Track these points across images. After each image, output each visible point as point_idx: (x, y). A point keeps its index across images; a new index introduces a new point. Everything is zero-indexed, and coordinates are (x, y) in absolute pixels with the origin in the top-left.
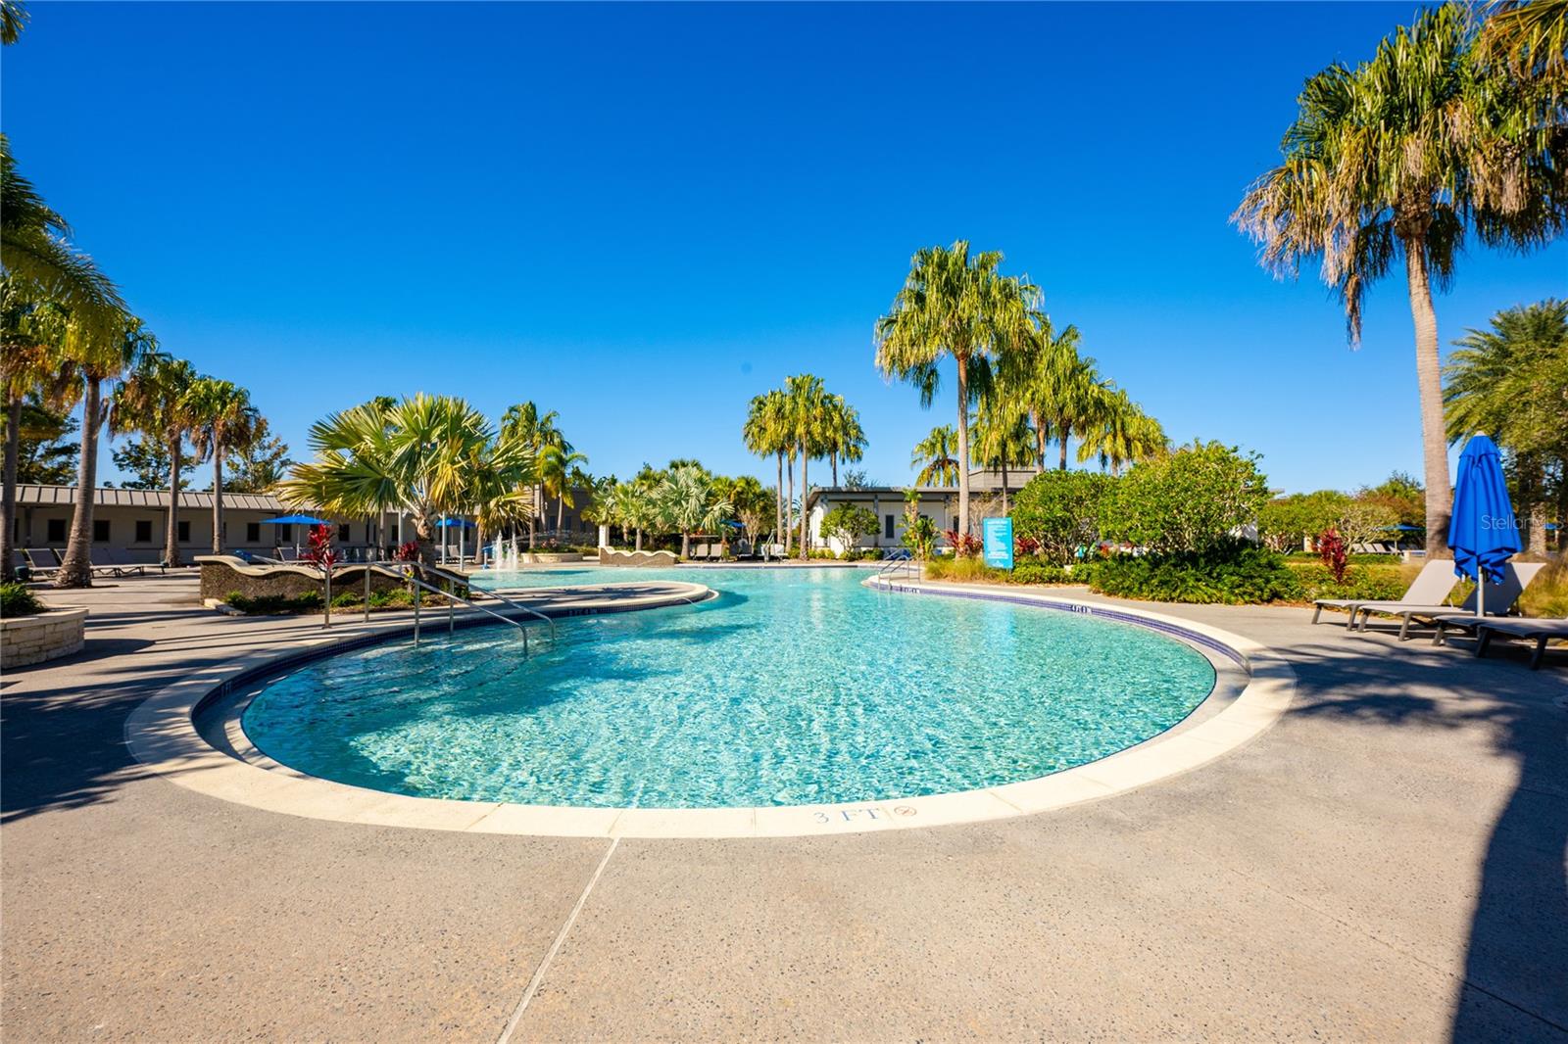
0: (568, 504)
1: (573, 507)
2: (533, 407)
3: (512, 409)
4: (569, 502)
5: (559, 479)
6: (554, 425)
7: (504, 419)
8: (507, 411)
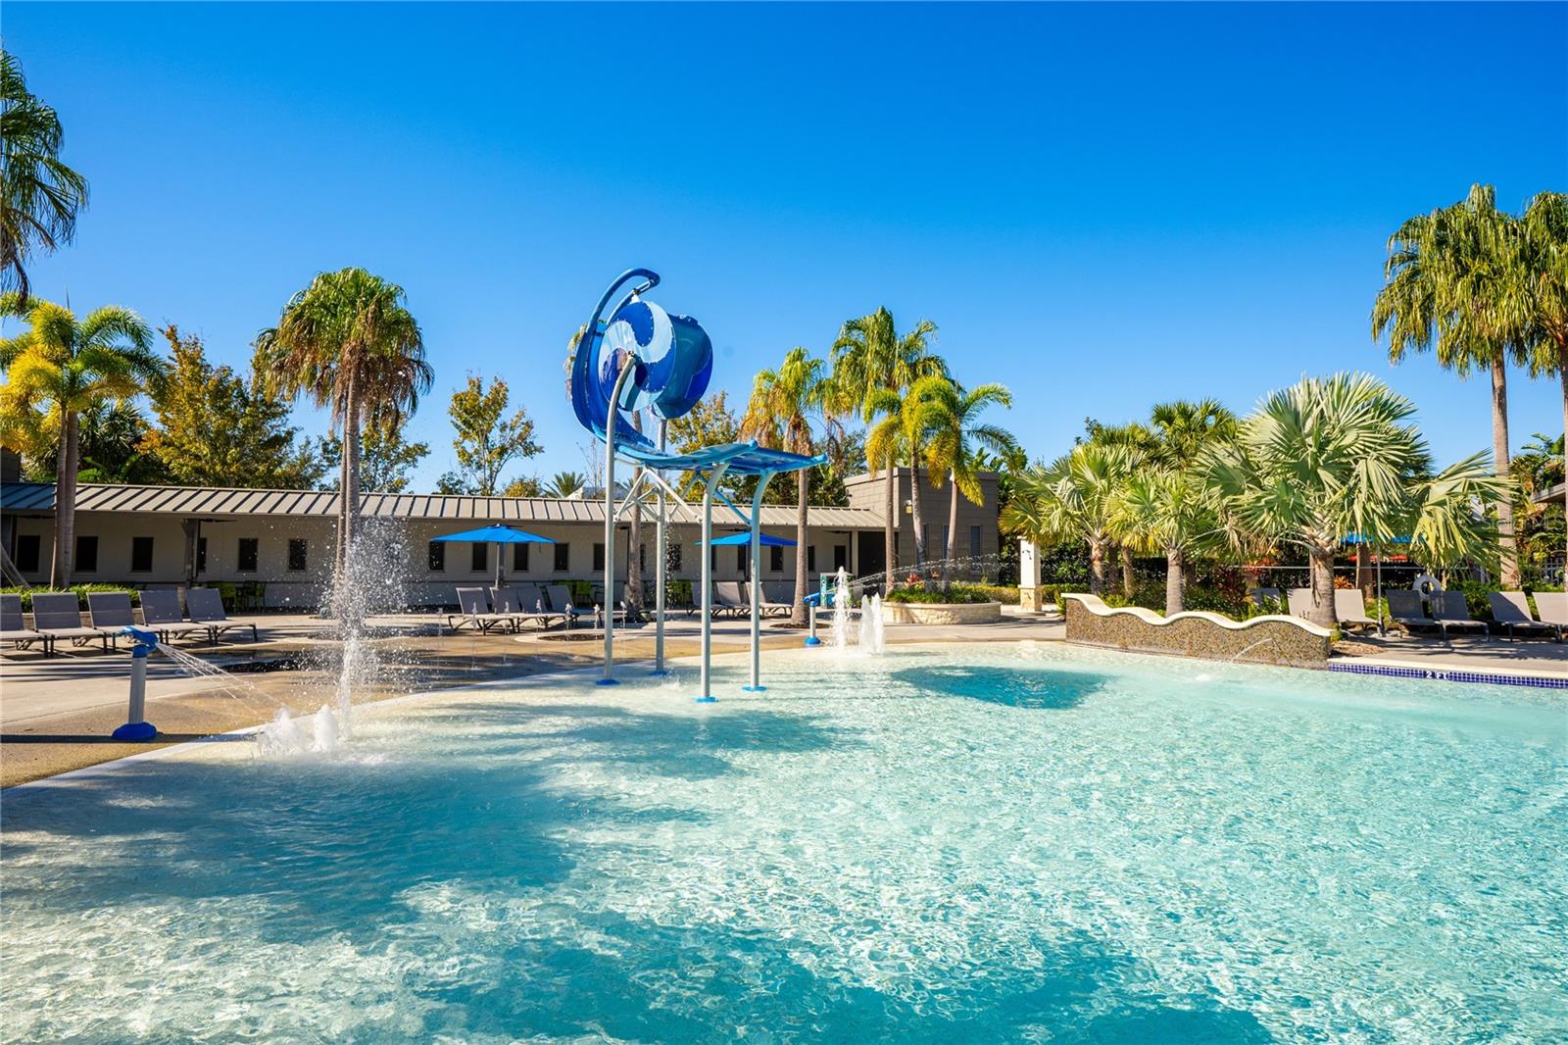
0: (971, 497)
1: (980, 502)
2: (888, 318)
3: (852, 326)
4: (973, 493)
5: (950, 446)
6: (931, 347)
7: (838, 347)
8: (843, 329)
